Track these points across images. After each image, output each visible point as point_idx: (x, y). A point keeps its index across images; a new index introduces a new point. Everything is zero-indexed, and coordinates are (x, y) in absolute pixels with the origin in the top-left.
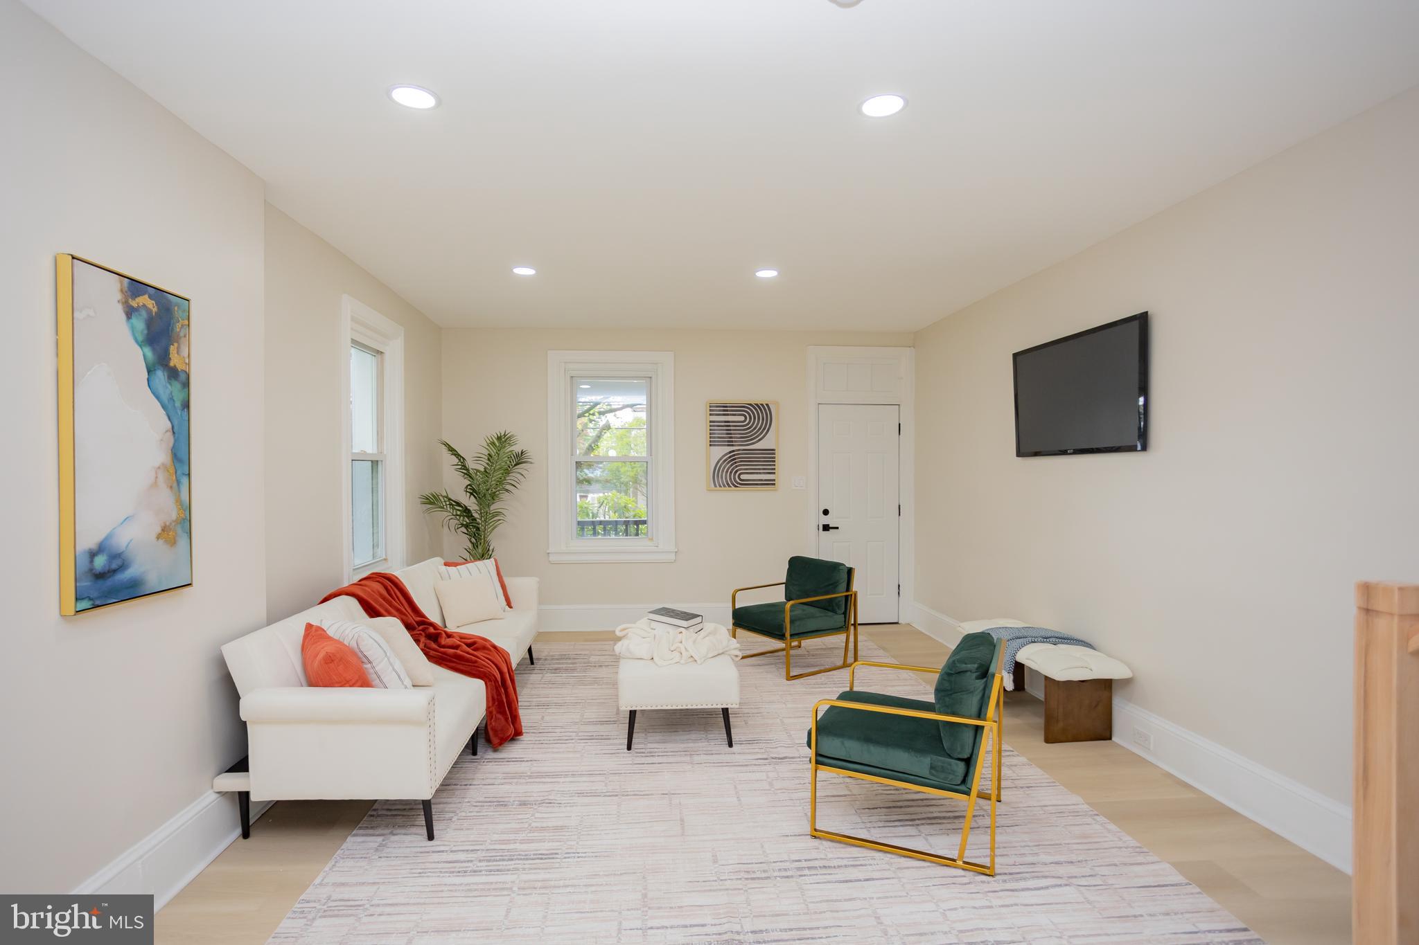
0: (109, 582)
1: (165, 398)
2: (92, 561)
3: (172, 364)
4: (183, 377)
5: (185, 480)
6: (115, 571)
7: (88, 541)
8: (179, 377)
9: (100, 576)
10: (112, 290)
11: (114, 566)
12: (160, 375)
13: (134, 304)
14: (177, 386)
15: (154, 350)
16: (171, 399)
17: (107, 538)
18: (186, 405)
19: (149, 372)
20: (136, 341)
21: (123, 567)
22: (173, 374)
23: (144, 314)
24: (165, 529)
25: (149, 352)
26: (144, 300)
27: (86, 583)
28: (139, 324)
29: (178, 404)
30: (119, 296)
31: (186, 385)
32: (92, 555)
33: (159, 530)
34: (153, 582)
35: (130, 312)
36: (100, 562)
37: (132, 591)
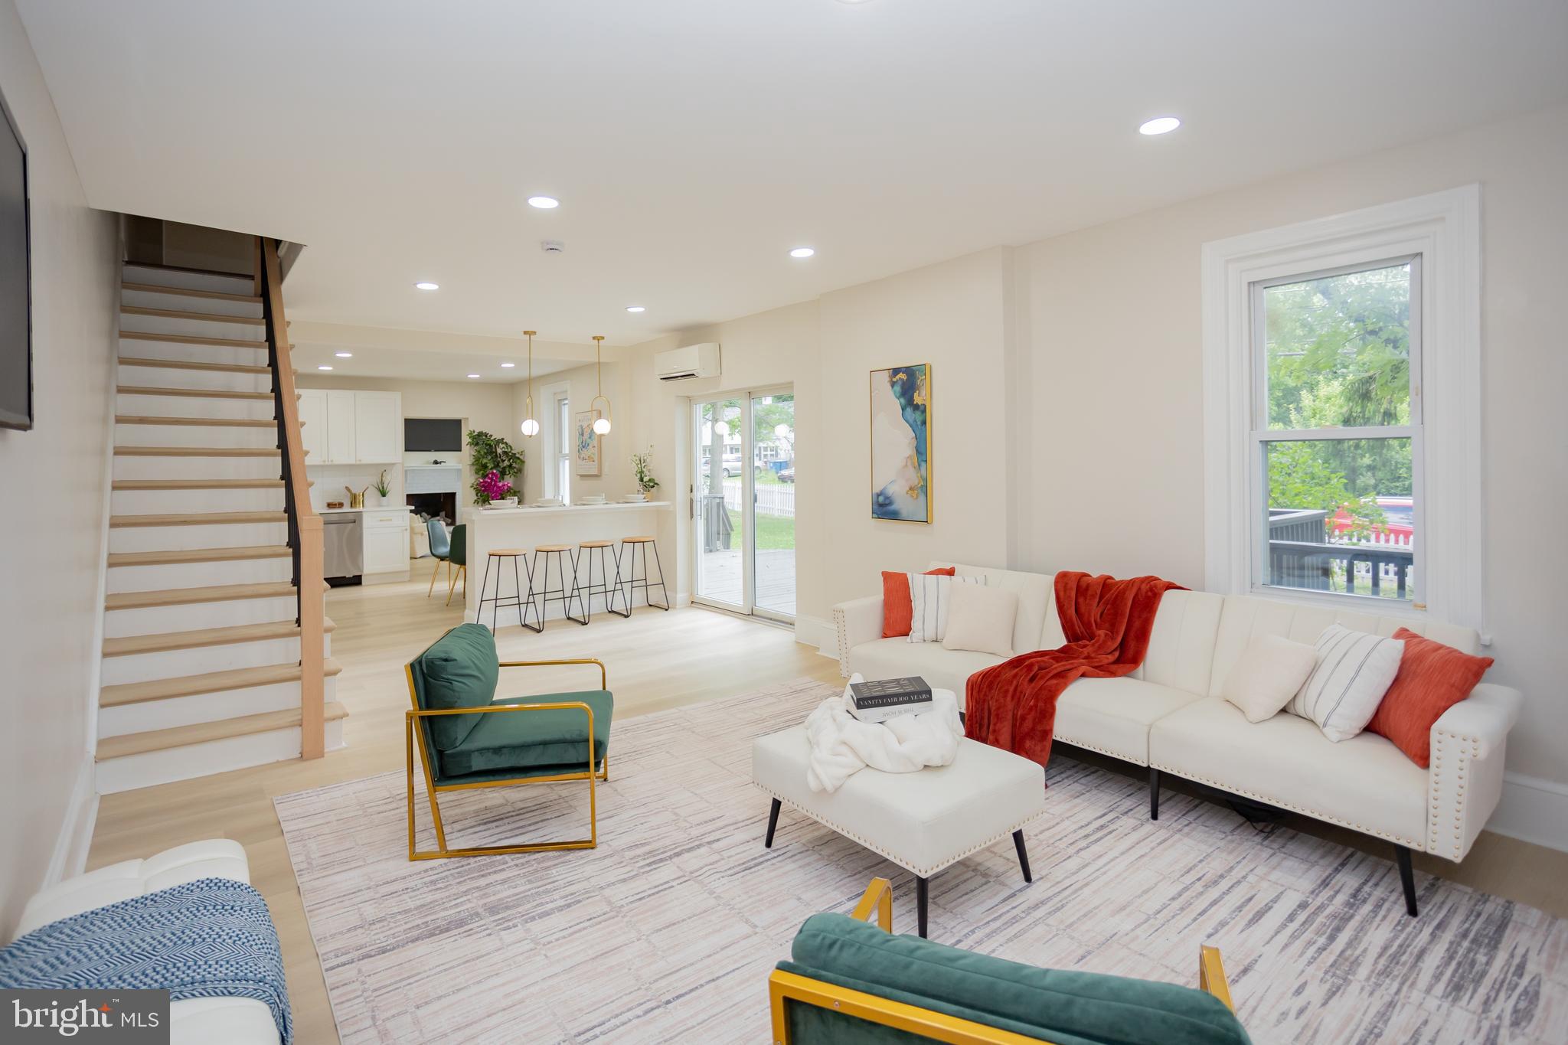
0: (885, 509)
1: (911, 421)
2: (878, 498)
3: (915, 403)
4: (922, 408)
5: (923, 464)
6: (887, 505)
7: (877, 490)
8: (921, 409)
9: (881, 505)
10: (886, 376)
11: (887, 502)
12: (909, 410)
13: (895, 380)
14: (918, 413)
15: (905, 399)
16: (915, 421)
17: (884, 489)
18: (924, 423)
19: (903, 410)
20: (896, 396)
21: (890, 503)
22: (916, 407)
23: (900, 382)
24: (911, 489)
25: (902, 400)
26: (902, 376)
27: (876, 507)
28: (898, 388)
29: (919, 423)
30: (888, 379)
31: (924, 411)
32: (878, 495)
33: (908, 489)
34: (904, 514)
35: (893, 384)
36: (881, 499)
37: (894, 516)
